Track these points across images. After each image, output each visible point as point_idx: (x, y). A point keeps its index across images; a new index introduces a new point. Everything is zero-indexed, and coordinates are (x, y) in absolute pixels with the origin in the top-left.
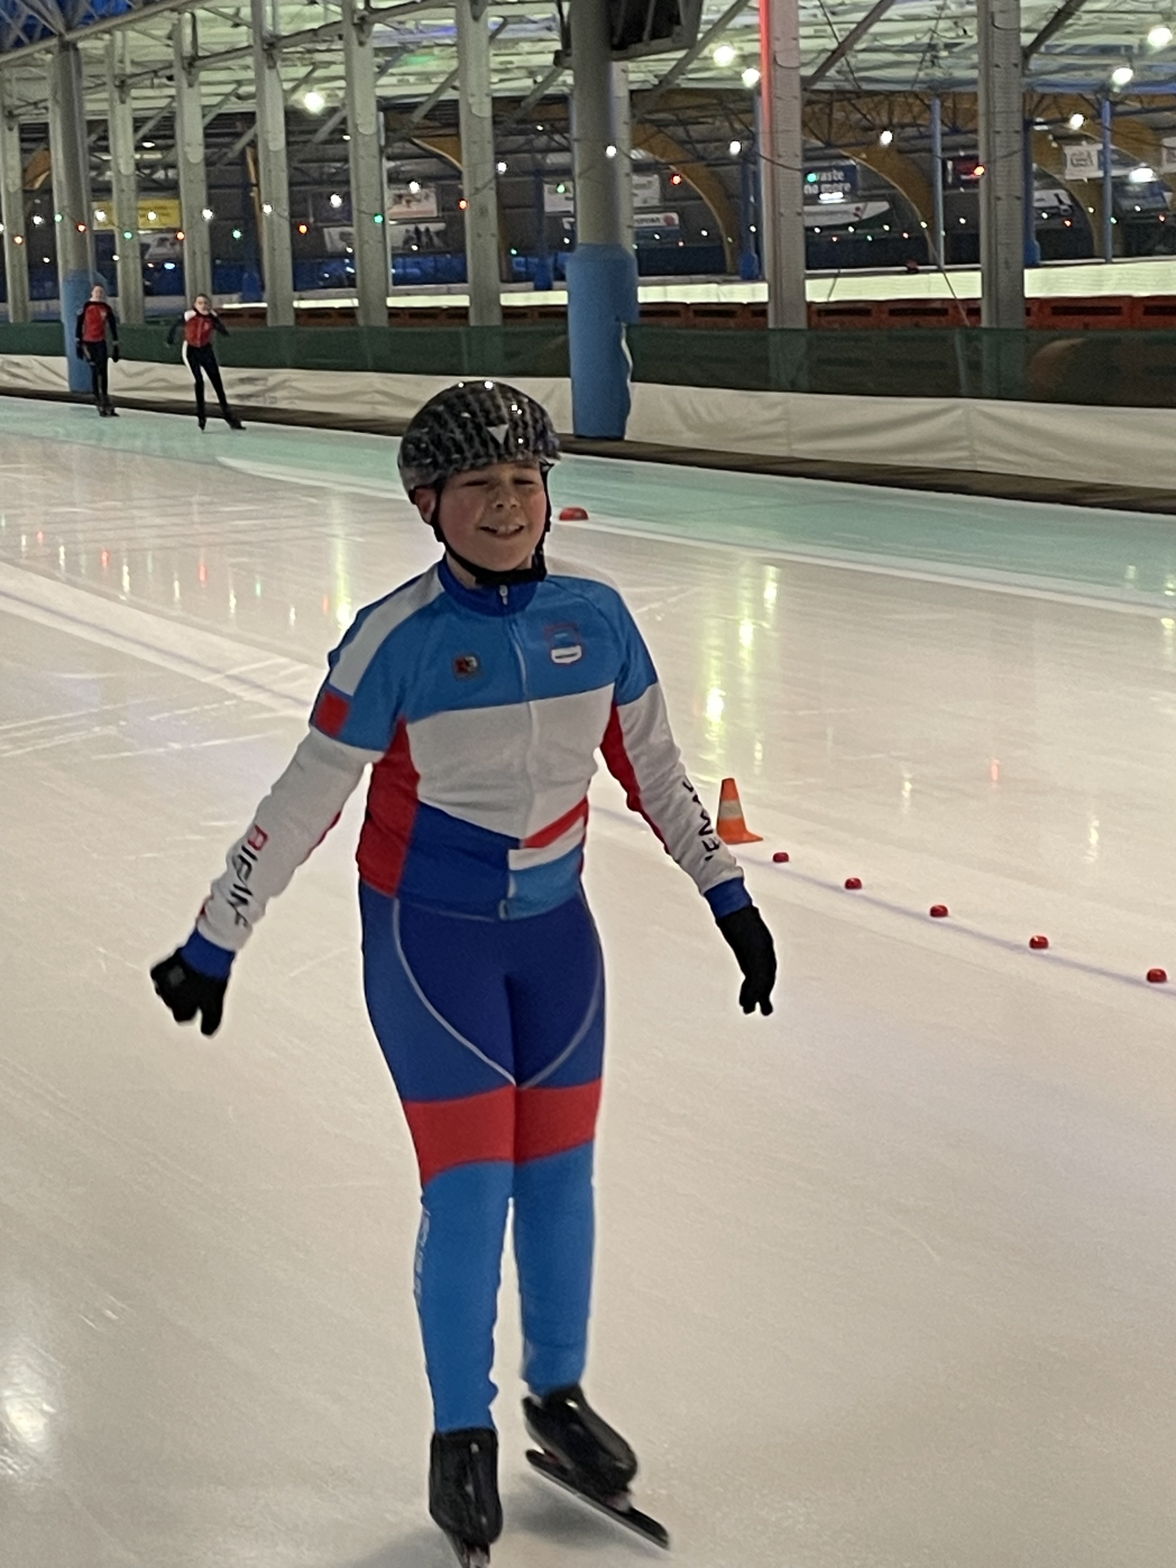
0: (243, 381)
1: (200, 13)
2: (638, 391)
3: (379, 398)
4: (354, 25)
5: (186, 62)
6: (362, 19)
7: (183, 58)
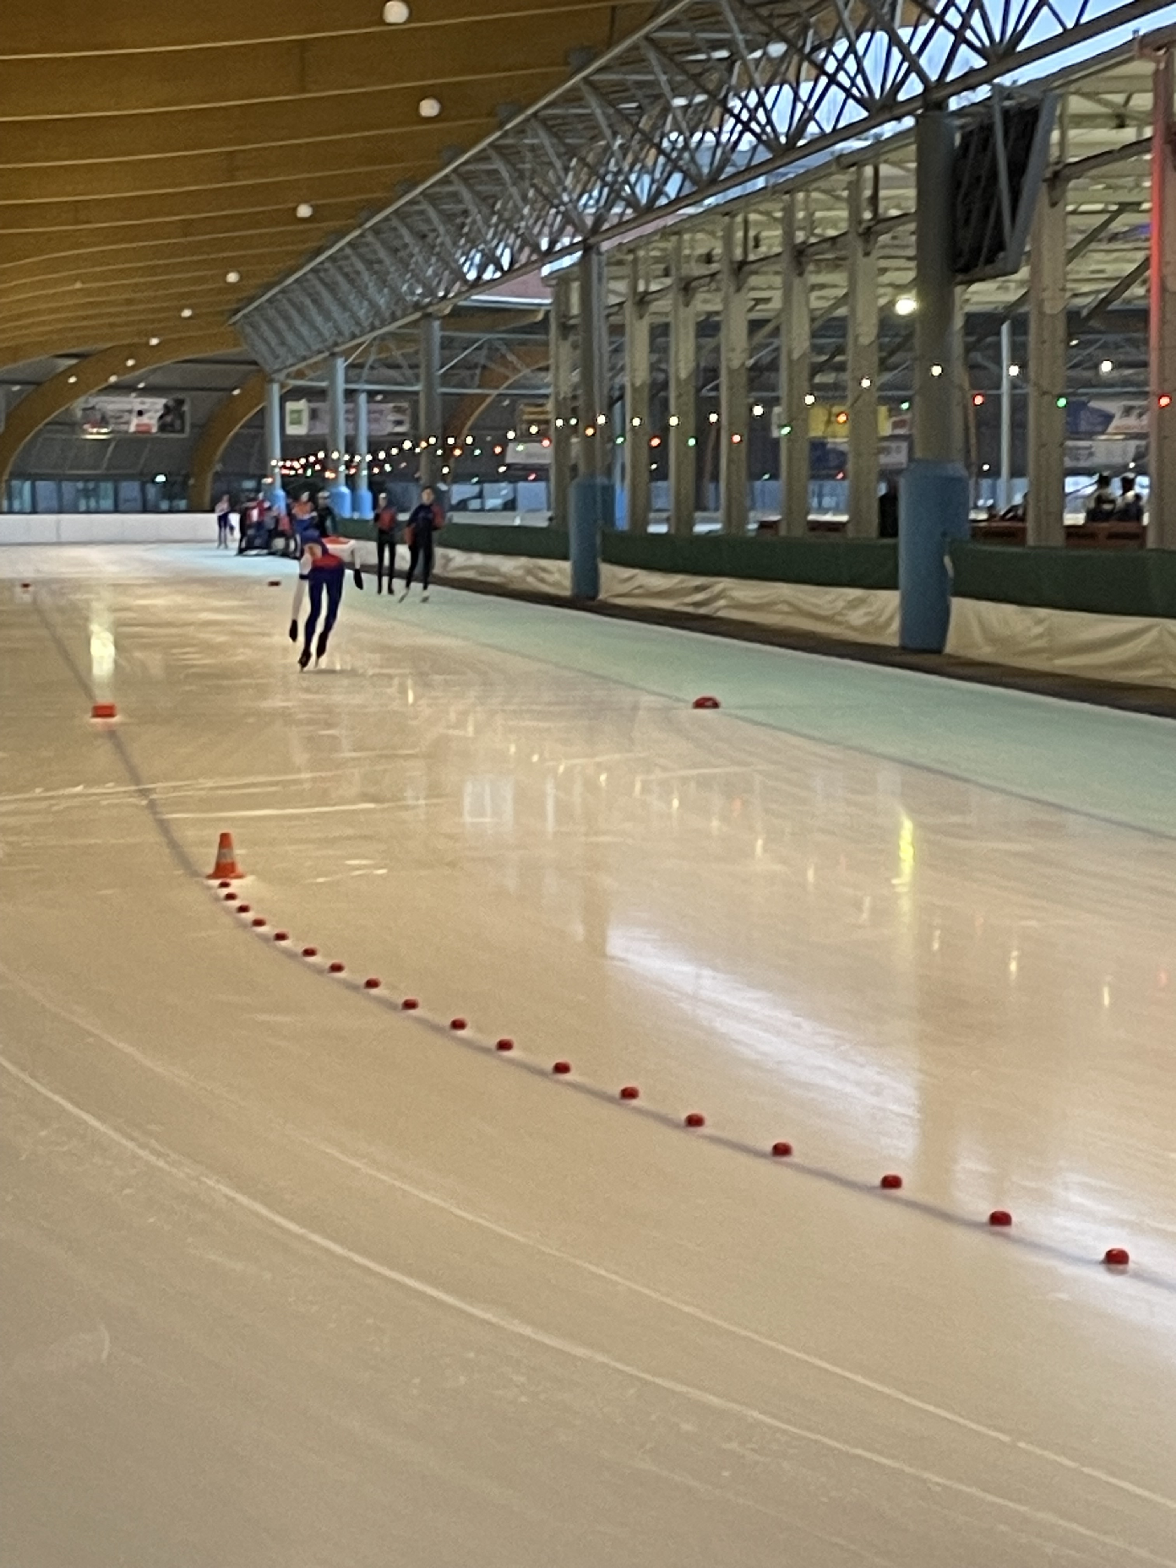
0: (699, 589)
1: (752, 217)
2: (958, 604)
3: (786, 608)
4: (860, 235)
5: (735, 266)
6: (869, 229)
7: (732, 262)
